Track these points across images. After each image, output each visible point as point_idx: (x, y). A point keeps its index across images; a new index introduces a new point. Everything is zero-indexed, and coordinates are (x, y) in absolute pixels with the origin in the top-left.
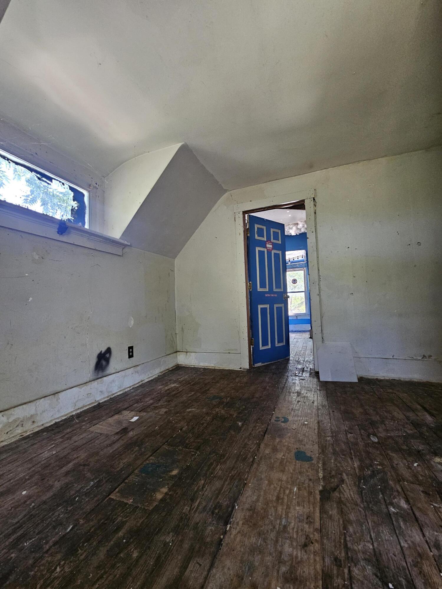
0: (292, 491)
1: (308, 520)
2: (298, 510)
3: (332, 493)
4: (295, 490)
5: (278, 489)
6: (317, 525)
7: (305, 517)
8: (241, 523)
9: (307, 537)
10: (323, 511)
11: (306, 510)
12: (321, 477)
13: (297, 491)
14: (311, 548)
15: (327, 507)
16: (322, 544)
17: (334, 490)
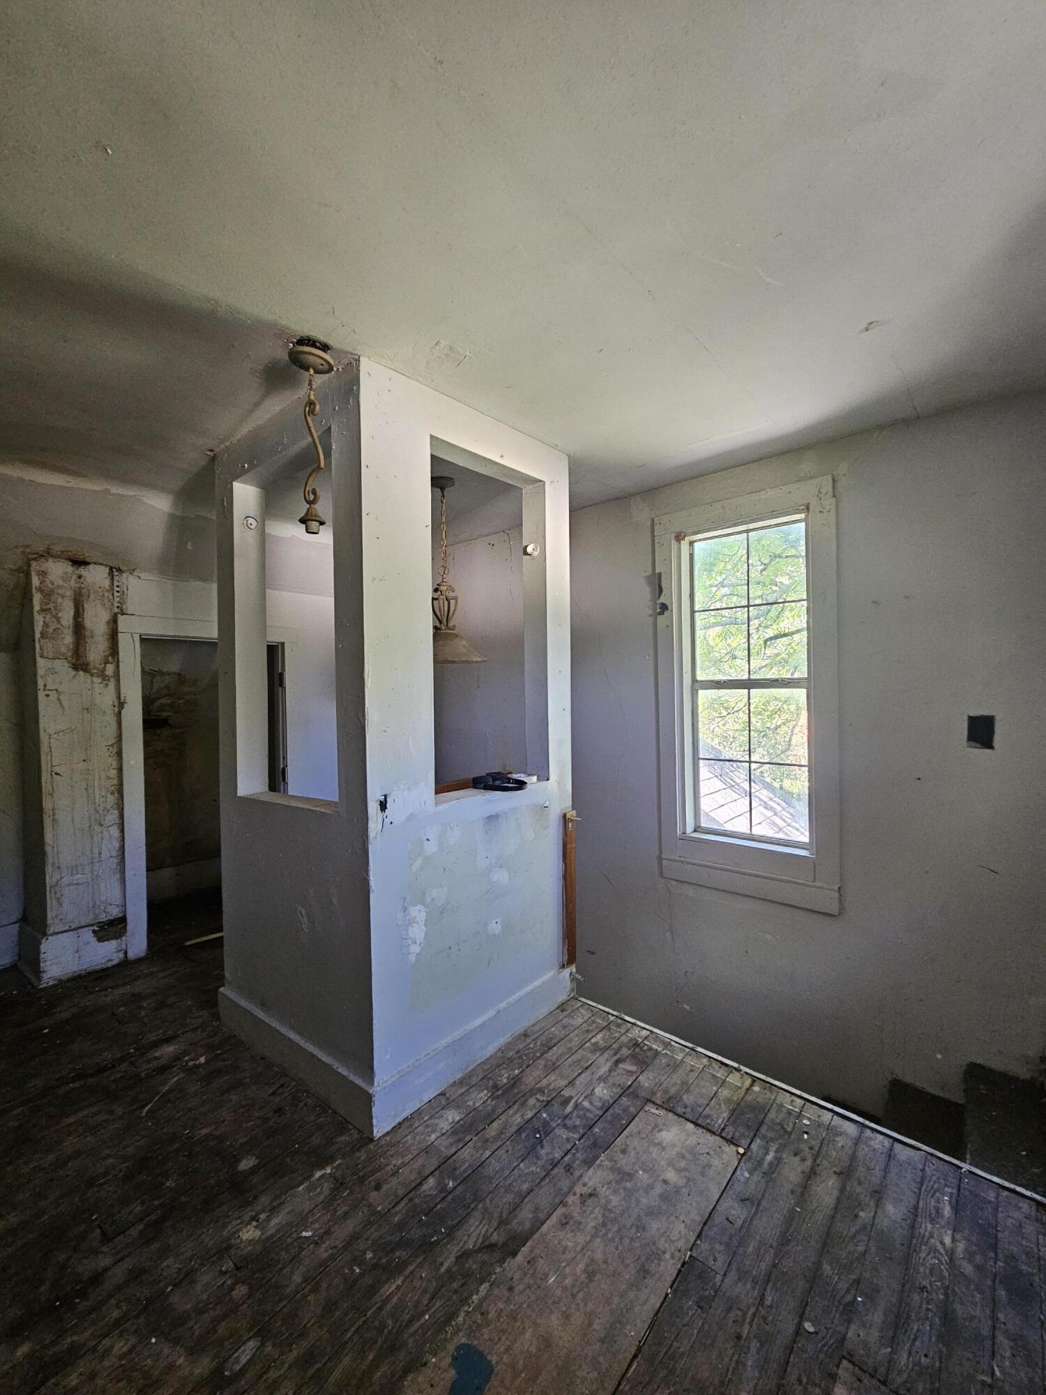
0: (559, 1278)
1: (567, 1220)
2: (571, 1240)
3: (500, 1243)
4: (553, 1279)
5: (581, 1295)
6: (560, 1211)
7: (568, 1227)
8: (668, 1256)
9: (583, 1203)
10: (538, 1224)
11: (561, 1234)
12: (487, 1284)
13: (550, 1275)
14: (585, 1190)
15: (528, 1225)
16: (571, 1189)
17: (492, 1247)
